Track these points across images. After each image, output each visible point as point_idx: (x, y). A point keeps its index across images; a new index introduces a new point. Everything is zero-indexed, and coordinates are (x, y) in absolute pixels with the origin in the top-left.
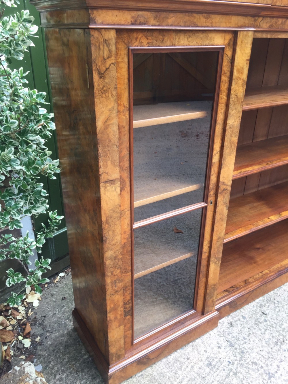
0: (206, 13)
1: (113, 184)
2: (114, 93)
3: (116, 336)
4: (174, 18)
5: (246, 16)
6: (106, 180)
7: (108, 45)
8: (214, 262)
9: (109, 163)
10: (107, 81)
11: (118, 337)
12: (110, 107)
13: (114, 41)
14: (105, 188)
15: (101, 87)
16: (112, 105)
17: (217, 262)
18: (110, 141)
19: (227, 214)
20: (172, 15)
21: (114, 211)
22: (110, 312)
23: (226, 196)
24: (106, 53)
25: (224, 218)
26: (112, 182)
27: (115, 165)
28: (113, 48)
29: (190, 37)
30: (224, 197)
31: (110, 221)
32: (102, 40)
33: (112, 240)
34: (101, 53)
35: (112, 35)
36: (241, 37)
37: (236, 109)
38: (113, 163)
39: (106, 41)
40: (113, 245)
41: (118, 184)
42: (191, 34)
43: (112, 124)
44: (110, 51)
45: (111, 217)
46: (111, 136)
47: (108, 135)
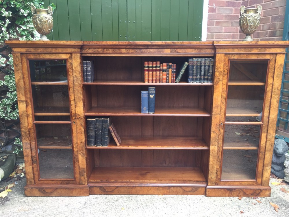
0: (55, 48)
1: (23, 102)
2: (21, 71)
3: (29, 170)
4: (41, 50)
5: (75, 48)
6: (20, 100)
7: (18, 57)
8: (80, 155)
9: (21, 94)
10: (18, 67)
11: (30, 172)
12: (20, 76)
13: (20, 56)
14: (20, 103)
15: (16, 69)
16: (21, 74)
17: (83, 156)
18: (20, 87)
19: (84, 131)
20: (40, 49)
21: (24, 113)
22: (25, 157)
23: (81, 121)
24: (17, 60)
25: (82, 132)
26: (22, 101)
27: (23, 95)
28: (20, 58)
29: (50, 55)
30: (80, 121)
31: (22, 116)
32: (16, 56)
33: (24, 124)
34: (16, 60)
35: (19, 54)
36: (74, 55)
37: (78, 83)
38: (22, 94)
39: (17, 56)
40: (24, 126)
41: (25, 103)
42: (51, 54)
43: (21, 81)
44: (19, 59)
45: (23, 115)
46: (21, 85)
47: (20, 84)
